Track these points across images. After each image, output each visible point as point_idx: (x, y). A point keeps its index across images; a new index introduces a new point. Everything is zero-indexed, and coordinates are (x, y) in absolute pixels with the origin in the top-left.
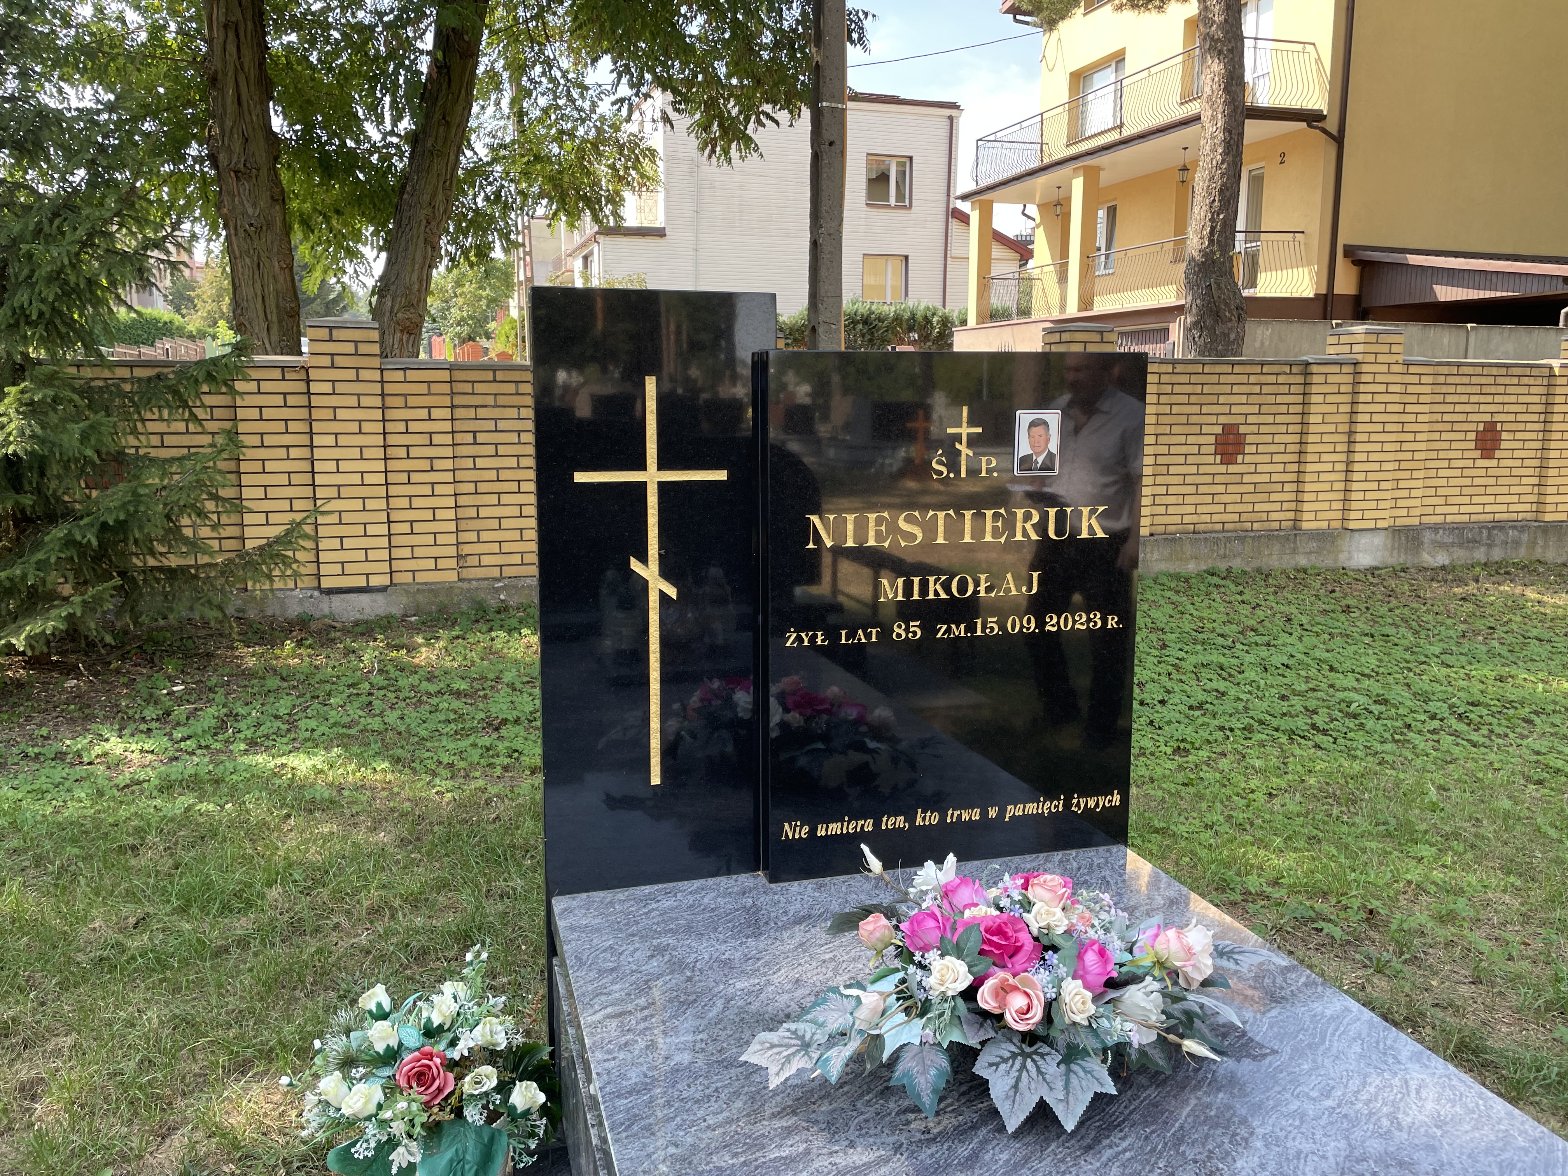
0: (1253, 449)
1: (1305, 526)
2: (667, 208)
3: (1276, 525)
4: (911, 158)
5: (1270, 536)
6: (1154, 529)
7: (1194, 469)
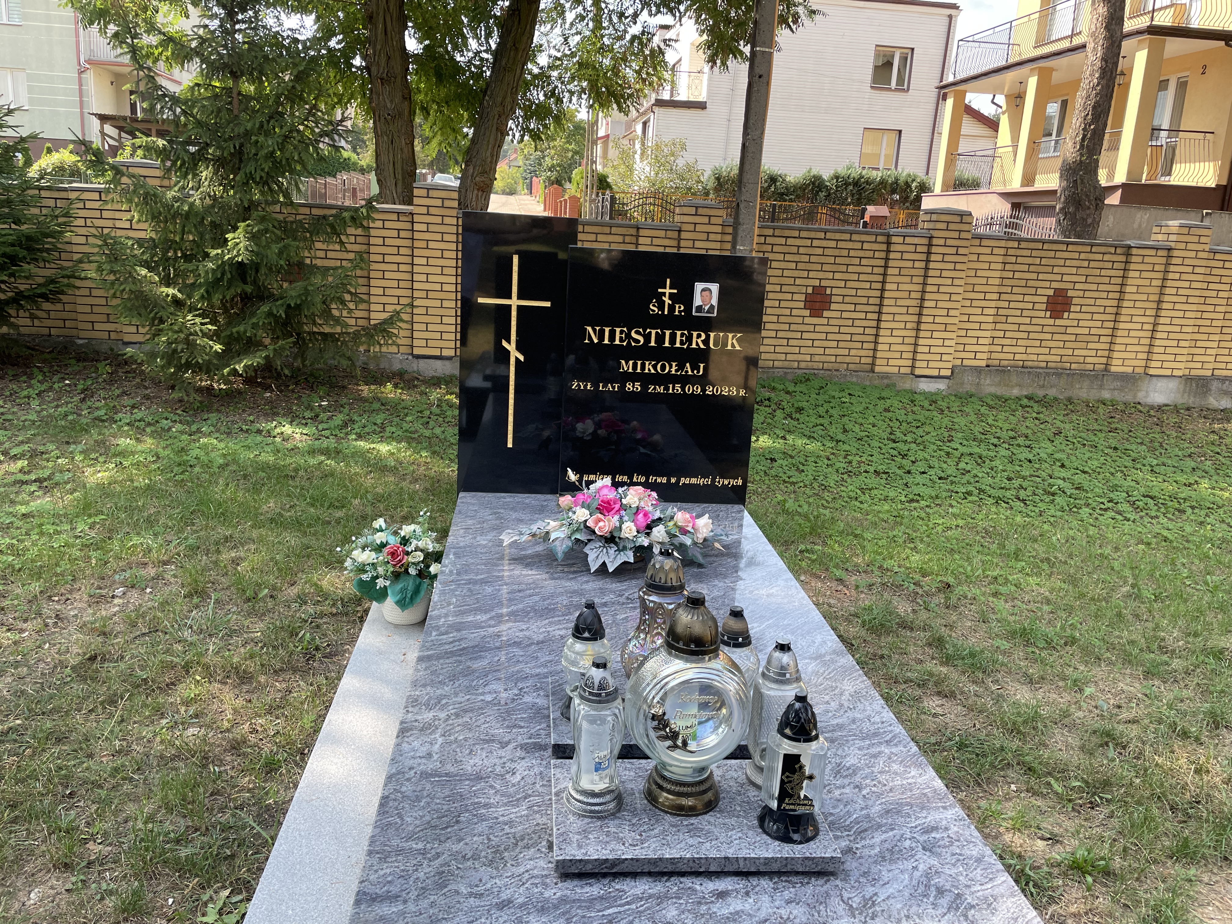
0: (1078, 308)
1: (1113, 369)
2: (709, 86)
3: (1091, 367)
4: (913, 49)
5: (1083, 375)
6: (990, 362)
7: (1028, 320)
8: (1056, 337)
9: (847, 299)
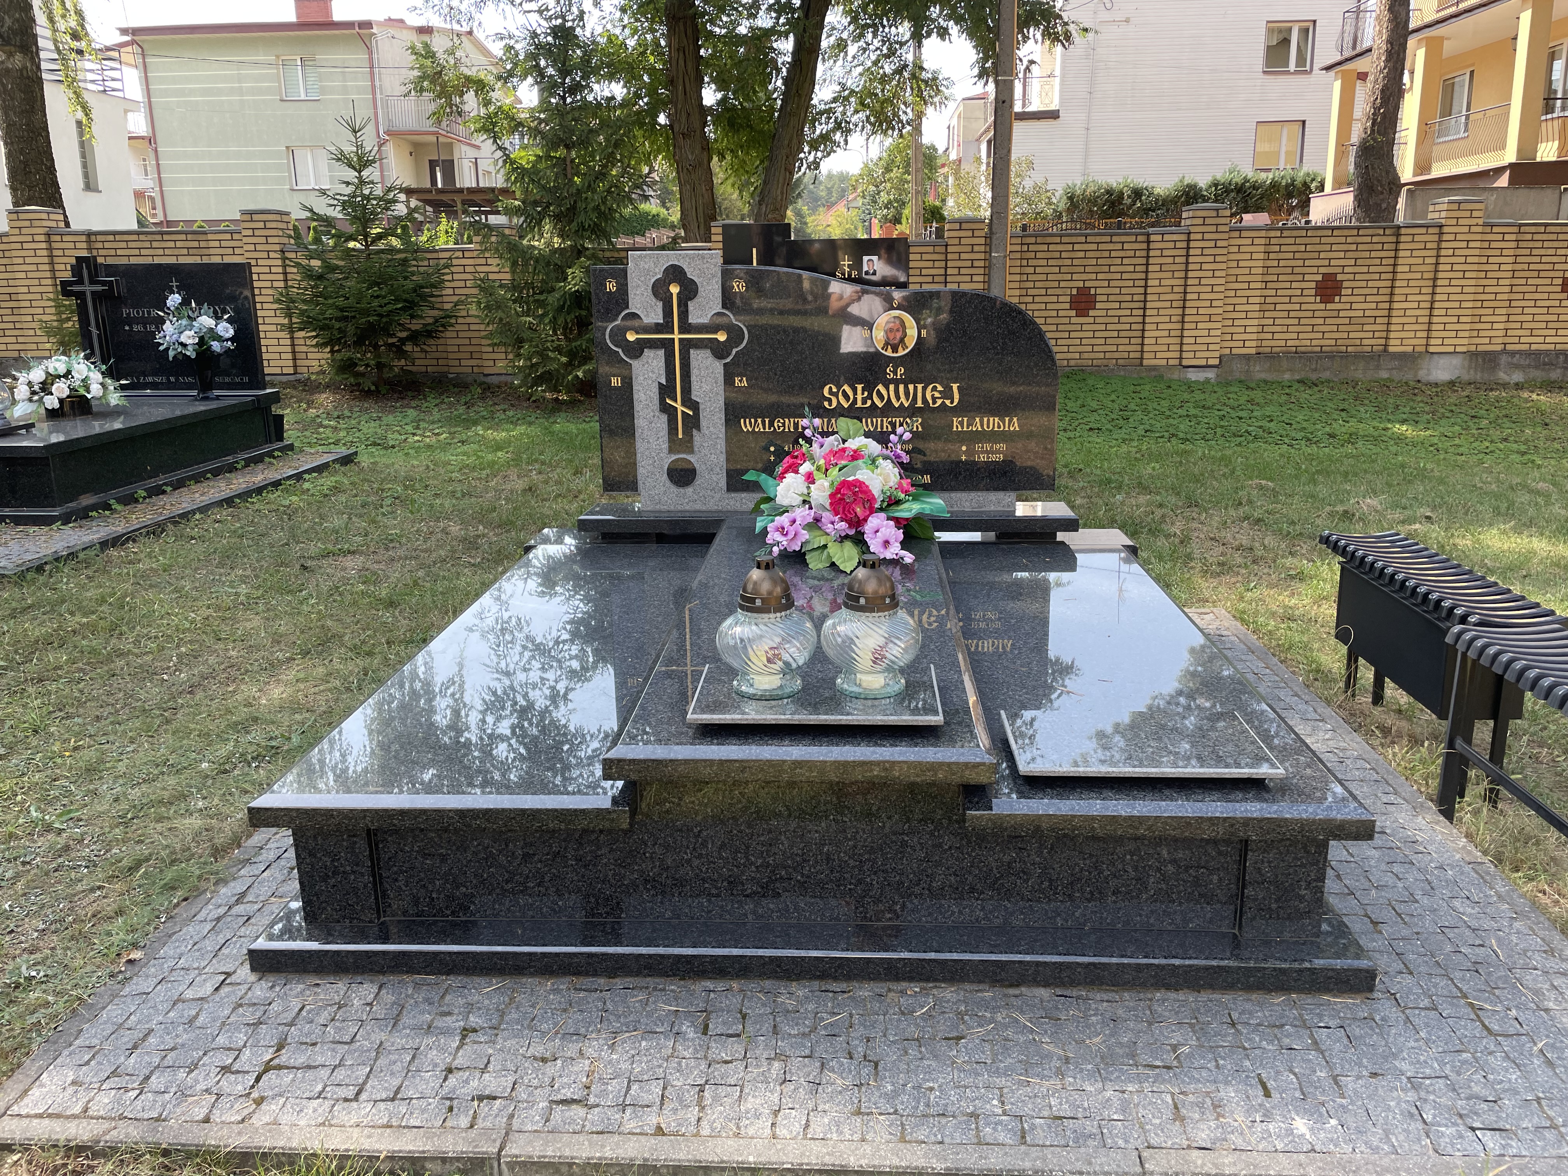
0: (1349, 291)
2: (1061, 91)
3: (1369, 349)
4: (1315, 22)
6: (1261, 350)
7: (1297, 307)
8: (1328, 321)
9: (1111, 298)
